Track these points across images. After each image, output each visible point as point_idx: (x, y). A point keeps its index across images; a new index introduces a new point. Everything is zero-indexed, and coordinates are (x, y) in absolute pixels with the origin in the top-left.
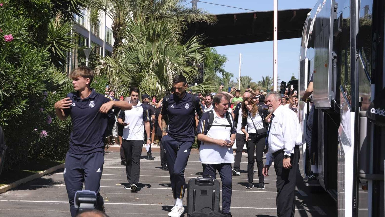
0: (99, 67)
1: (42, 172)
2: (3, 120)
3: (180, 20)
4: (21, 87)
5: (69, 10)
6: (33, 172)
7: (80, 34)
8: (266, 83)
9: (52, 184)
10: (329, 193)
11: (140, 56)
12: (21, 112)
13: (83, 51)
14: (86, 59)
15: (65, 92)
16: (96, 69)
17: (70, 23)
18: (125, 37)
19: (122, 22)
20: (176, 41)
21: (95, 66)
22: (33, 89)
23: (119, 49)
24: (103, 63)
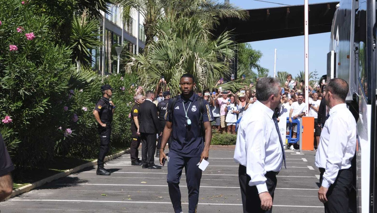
0: (130, 64)
1: (68, 171)
2: (25, 119)
3: (212, 15)
4: (43, 86)
5: (96, 7)
6: (59, 170)
7: (113, 32)
9: (77, 182)
11: (169, 52)
12: (43, 111)
13: (115, 49)
14: (117, 56)
15: (93, 90)
16: (127, 66)
18: (155, 34)
19: (153, 20)
20: (206, 37)
21: (126, 63)
22: (55, 88)
23: (150, 46)
24: (133, 60)
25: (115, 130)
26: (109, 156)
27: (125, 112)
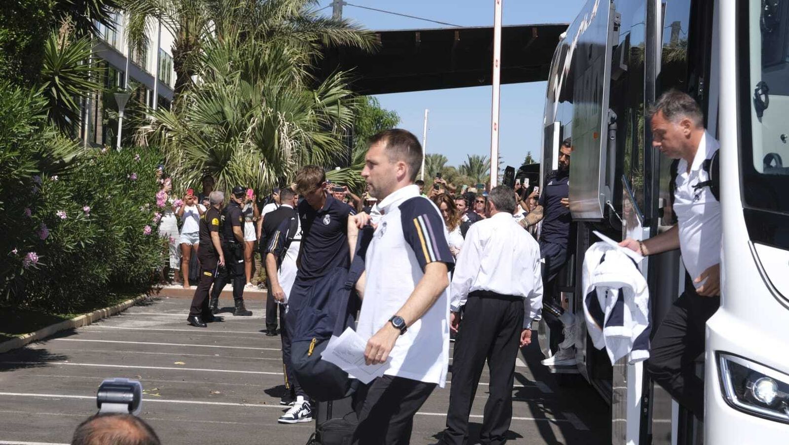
0: (145, 129)
1: (27, 336)
3: (309, 39)
5: (87, 14)
6: (8, 335)
7: (108, 63)
8: (475, 167)
9: (45, 360)
10: (595, 386)
11: (227, 109)
13: (114, 97)
14: (118, 112)
15: (76, 178)
16: (139, 133)
17: (88, 39)
18: (198, 71)
19: (192, 43)
20: (299, 81)
21: (137, 127)
22: (12, 171)
23: (186, 94)
24: (152, 122)
25: (117, 257)
26: (104, 310)
27: (137, 224)
